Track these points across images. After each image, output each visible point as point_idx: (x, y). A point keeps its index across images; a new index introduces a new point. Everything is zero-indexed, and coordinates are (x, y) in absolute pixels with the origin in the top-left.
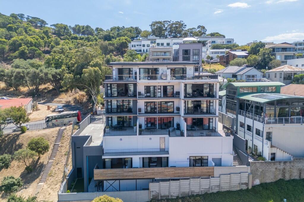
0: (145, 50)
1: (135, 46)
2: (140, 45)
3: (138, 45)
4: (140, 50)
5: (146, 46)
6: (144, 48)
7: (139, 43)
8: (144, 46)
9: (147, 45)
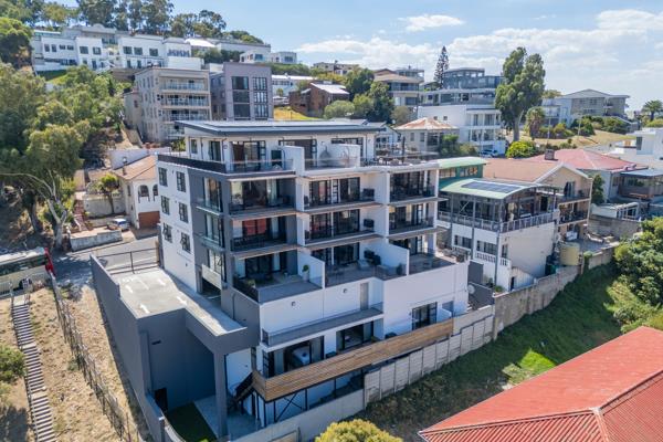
0: (90, 63)
1: (54, 50)
2: (71, 48)
3: (62, 47)
4: (71, 61)
5: (90, 51)
6: (85, 56)
7: (66, 43)
8: (84, 50)
9: (94, 49)
